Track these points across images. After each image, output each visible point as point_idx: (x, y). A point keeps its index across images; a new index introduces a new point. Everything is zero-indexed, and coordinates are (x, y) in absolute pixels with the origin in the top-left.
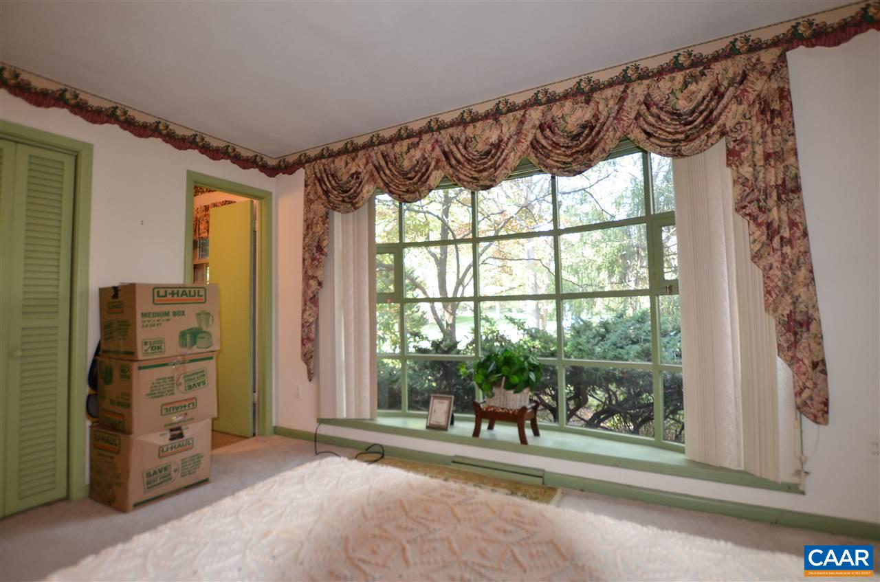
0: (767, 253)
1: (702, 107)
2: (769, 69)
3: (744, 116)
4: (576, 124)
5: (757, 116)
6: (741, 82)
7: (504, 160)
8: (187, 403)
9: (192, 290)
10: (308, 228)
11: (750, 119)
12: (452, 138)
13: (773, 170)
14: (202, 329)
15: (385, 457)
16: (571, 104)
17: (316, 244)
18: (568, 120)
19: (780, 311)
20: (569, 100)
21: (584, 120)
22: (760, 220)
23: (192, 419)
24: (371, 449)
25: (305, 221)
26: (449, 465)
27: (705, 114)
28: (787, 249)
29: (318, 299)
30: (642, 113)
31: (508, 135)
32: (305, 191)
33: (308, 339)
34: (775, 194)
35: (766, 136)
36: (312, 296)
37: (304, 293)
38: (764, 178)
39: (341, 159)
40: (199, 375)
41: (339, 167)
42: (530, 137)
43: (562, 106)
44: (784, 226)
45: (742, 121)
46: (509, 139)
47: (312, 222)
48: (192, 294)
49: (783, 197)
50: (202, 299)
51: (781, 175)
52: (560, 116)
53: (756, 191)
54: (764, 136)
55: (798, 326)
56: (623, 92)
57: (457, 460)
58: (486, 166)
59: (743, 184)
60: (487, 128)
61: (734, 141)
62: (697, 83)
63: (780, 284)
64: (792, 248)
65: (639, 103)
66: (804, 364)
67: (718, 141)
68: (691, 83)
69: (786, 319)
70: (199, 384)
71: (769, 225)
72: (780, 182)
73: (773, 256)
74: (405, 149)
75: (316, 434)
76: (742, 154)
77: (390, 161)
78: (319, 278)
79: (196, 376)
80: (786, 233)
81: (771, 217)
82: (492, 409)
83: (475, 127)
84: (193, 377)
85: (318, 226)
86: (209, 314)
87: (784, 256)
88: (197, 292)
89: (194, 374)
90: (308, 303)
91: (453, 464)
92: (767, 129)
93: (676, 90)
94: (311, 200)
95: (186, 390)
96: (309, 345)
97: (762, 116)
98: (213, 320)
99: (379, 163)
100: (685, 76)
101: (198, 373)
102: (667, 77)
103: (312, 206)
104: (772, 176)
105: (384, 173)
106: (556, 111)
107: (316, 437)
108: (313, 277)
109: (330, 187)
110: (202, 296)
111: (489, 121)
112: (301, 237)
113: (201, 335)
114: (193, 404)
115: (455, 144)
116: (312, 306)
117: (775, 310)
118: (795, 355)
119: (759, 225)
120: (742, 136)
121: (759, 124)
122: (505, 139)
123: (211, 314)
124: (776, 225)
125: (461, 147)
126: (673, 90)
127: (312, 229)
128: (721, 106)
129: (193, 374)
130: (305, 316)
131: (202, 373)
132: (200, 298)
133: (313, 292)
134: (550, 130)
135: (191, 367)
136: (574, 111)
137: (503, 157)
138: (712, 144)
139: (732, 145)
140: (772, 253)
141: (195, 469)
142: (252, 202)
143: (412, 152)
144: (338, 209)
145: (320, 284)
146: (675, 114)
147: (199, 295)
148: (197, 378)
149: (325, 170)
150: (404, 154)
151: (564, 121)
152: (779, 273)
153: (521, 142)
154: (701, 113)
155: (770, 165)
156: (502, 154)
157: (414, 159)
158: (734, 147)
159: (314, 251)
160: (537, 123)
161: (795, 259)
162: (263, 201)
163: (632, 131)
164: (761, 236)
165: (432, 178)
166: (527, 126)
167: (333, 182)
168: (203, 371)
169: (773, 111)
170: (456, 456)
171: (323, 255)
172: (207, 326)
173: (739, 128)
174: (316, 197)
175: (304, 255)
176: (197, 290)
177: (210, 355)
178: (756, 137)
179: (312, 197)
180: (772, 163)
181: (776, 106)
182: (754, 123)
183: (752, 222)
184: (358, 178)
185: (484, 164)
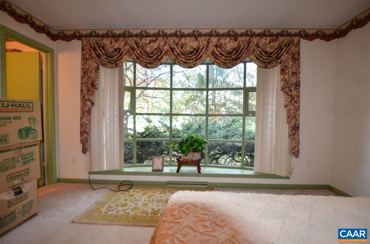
0: (290, 105)
1: (275, 52)
2: (296, 43)
3: (287, 58)
4: (230, 48)
5: (291, 59)
6: (288, 46)
7: (200, 57)
8: (23, 172)
9: (25, 104)
10: (84, 73)
11: (289, 59)
12: (174, 42)
13: (294, 78)
14: (32, 127)
15: (133, 186)
16: (229, 39)
17: (91, 83)
18: (227, 46)
19: (291, 124)
20: (228, 38)
21: (234, 47)
22: (289, 94)
23: (26, 181)
24: (123, 184)
25: (83, 69)
26: (166, 185)
27: (276, 54)
28: (295, 104)
29: (91, 112)
30: (255, 49)
31: (202, 46)
32: (82, 53)
33: (85, 132)
34: (294, 86)
35: (293, 66)
36: (88, 110)
37: (82, 108)
38: (291, 80)
39: (108, 40)
40: (30, 155)
41: (106, 44)
42: (212, 50)
43: (225, 39)
44: (295, 96)
45: (286, 59)
46: (203, 48)
47: (88, 70)
48: (25, 106)
49: (296, 87)
50: (31, 110)
51: (296, 80)
52: (224, 43)
53: (288, 84)
54: (292, 66)
55: (296, 128)
56: (249, 39)
57: (169, 183)
58: (191, 58)
59: (285, 81)
60: (191, 41)
61: (284, 66)
62: (274, 43)
63: (293, 115)
64: (297, 104)
65: (255, 46)
66: (297, 140)
67: (279, 65)
68: (272, 42)
69: (293, 126)
70: (30, 160)
71: (292, 96)
72: (295, 82)
73: (292, 106)
74: (148, 42)
75: (89, 180)
76: (286, 71)
77: (140, 46)
78: (92, 101)
79: (28, 156)
80: (296, 99)
81: (292, 93)
82: (185, 161)
83: (186, 39)
84: (27, 156)
85: (92, 73)
86: (35, 118)
87: (295, 106)
88: (27, 105)
89: (28, 154)
90: (85, 114)
91: (168, 185)
92: (294, 64)
93: (267, 44)
94: (86, 58)
95: (23, 165)
96: (85, 135)
97: (292, 59)
98: (37, 122)
99: (133, 46)
100: (270, 39)
101: (29, 154)
102: (264, 38)
103: (87, 62)
104: (293, 80)
105: (136, 51)
106: (222, 41)
107: (90, 181)
108: (89, 100)
109: (101, 53)
110: (31, 107)
111: (192, 38)
112: (80, 78)
113: (30, 132)
114: (27, 172)
115: (176, 45)
116: (88, 115)
117: (290, 123)
118: (294, 137)
119: (289, 95)
120: (286, 65)
121: (291, 62)
122: (201, 48)
123: (36, 118)
124: (293, 96)
125: (179, 47)
126: (266, 43)
127: (88, 74)
128: (282, 53)
129: (26, 155)
130: (83, 120)
131: (31, 154)
132: (29, 108)
133: (88, 108)
134: (220, 48)
135: (25, 151)
136: (230, 42)
137: (200, 55)
138: (277, 66)
139: (283, 67)
140: (291, 105)
141: (30, 209)
142: (40, 53)
143: (152, 44)
144: (105, 66)
145: (93, 104)
146: (266, 52)
147: (29, 107)
148: (29, 157)
149: (97, 44)
150: (147, 45)
151: (226, 46)
152: (293, 112)
153: (208, 50)
154: (275, 54)
155: (293, 76)
156: (199, 54)
157: (154, 48)
158: (283, 68)
159: (90, 86)
160: (215, 44)
161: (297, 107)
162: (48, 54)
163: (251, 55)
164: (288, 99)
165: (163, 59)
166: (210, 45)
167: (103, 51)
168: (32, 153)
169: (295, 58)
170: (168, 181)
171: (95, 89)
172: (35, 126)
173: (285, 62)
174: (90, 57)
175: (82, 87)
176: (28, 104)
177: (36, 143)
178: (290, 66)
179: (87, 56)
180: (294, 75)
181: (296, 57)
182: (290, 61)
183: (286, 94)
184: (119, 52)
185: (191, 57)
